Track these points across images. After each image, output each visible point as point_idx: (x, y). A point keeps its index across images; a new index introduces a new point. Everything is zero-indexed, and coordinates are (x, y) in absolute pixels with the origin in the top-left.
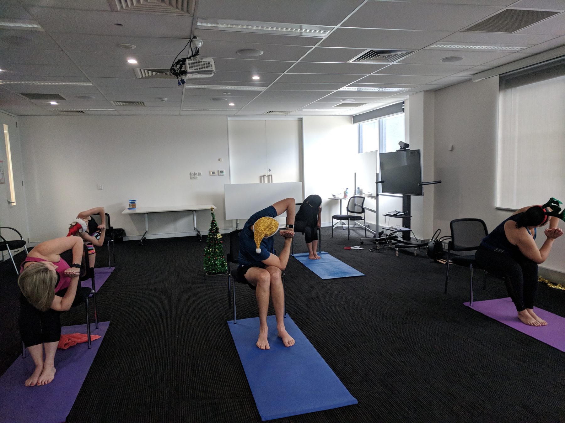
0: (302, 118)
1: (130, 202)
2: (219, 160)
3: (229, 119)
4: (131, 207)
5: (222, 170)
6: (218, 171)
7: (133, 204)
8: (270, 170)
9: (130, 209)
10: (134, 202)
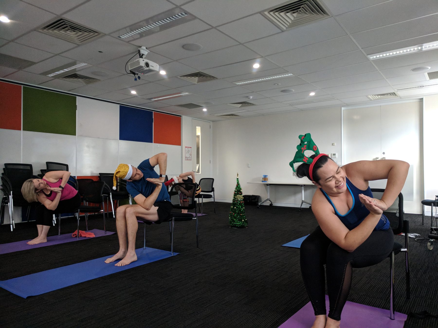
0: (422, 99)
1: (264, 176)
2: (333, 144)
3: (343, 108)
4: (263, 180)
5: (334, 153)
6: (331, 154)
7: (265, 178)
8: (384, 153)
9: (262, 181)
10: (266, 177)
